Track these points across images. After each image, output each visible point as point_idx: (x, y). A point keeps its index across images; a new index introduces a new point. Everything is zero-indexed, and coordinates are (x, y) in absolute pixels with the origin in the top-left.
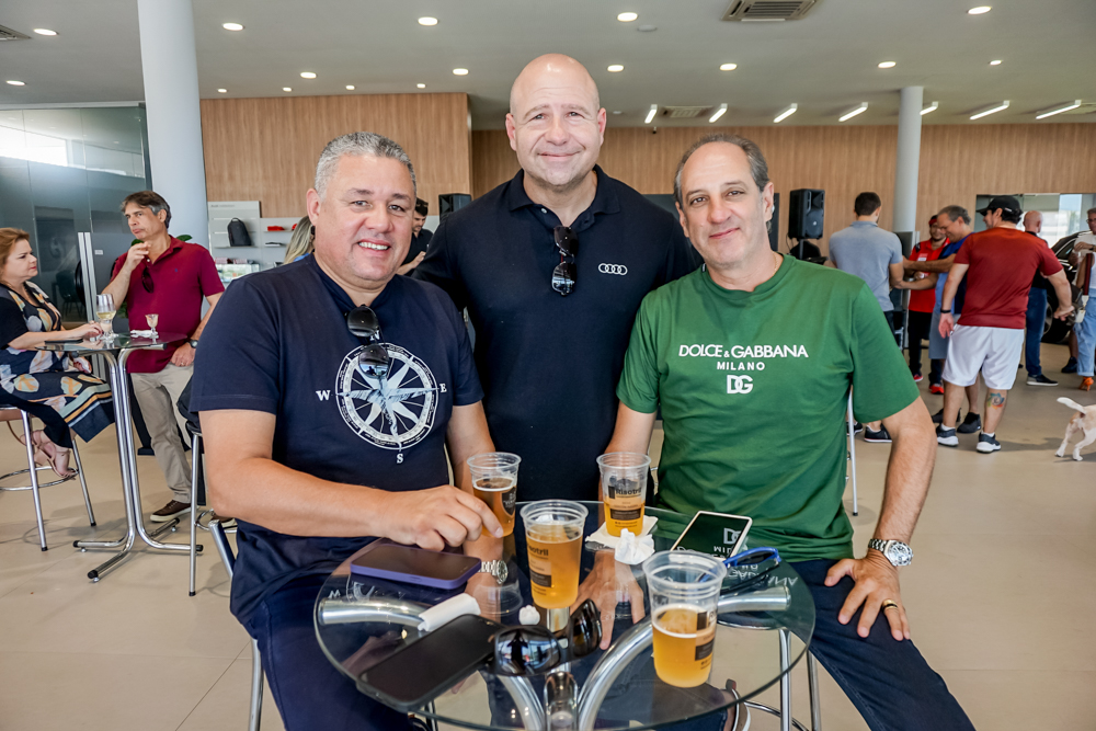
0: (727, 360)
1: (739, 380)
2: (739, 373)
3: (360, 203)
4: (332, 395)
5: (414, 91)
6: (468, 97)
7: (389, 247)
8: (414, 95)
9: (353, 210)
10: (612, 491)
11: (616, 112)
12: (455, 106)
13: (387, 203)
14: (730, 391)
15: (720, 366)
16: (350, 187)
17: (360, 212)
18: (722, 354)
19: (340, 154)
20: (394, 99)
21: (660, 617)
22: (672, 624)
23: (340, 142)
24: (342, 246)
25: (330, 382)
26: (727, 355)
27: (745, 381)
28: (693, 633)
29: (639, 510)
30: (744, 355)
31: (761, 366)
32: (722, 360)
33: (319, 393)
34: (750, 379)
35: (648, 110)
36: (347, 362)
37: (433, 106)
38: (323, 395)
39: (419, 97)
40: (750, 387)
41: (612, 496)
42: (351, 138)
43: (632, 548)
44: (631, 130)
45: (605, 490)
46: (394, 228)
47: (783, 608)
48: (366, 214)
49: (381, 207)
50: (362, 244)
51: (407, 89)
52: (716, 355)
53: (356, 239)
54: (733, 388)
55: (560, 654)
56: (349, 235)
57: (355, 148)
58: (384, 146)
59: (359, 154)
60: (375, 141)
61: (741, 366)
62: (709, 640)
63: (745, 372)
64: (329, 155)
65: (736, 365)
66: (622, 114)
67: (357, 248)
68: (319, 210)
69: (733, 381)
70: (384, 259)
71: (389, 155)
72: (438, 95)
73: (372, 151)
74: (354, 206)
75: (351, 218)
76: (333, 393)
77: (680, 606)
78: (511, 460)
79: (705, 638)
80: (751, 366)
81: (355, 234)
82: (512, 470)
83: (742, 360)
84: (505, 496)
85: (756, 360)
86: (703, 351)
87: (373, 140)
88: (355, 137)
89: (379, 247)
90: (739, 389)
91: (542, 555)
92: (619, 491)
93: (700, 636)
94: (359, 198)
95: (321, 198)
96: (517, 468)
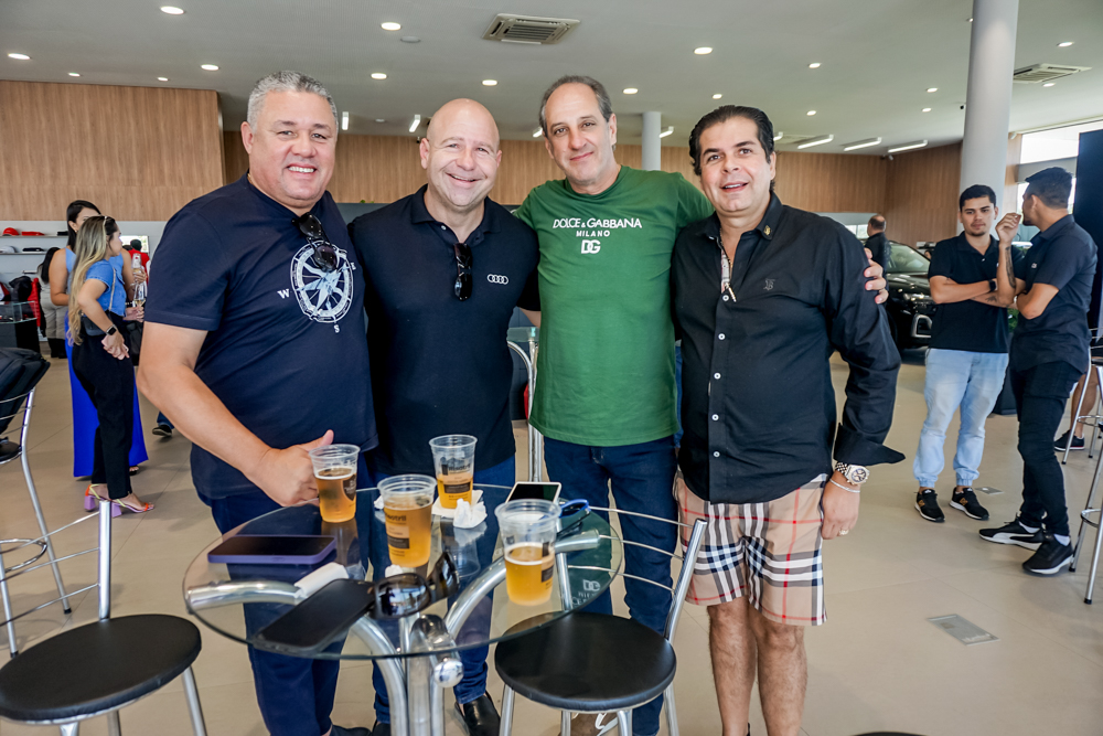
0: (583, 229)
1: (590, 243)
2: (591, 238)
3: (285, 133)
4: (291, 292)
5: (152, 84)
6: (218, 94)
7: (315, 170)
8: (154, 89)
9: (280, 139)
10: (445, 469)
11: (379, 120)
12: (203, 105)
13: (310, 131)
14: (583, 251)
15: (579, 234)
16: (276, 120)
17: (287, 140)
18: (580, 225)
19: (266, 91)
20: (129, 92)
21: (511, 552)
22: (523, 556)
23: (266, 80)
24: (276, 170)
25: (287, 283)
26: (583, 225)
27: (595, 244)
28: (539, 559)
29: (469, 484)
30: (595, 225)
31: (607, 234)
32: (580, 229)
33: (280, 292)
34: (598, 243)
35: (412, 119)
36: (296, 262)
37: (178, 101)
38: (284, 294)
39: (159, 91)
40: (598, 248)
41: (445, 473)
42: (275, 77)
43: (469, 514)
44: (395, 138)
45: (439, 469)
46: (317, 153)
47: (596, 546)
48: (291, 143)
49: (304, 135)
50: (291, 169)
51: (146, 81)
52: (576, 226)
53: (286, 164)
54: (586, 249)
55: (430, 595)
56: (279, 161)
57: (279, 85)
58: (304, 82)
59: (282, 91)
60: (296, 78)
61: (593, 234)
62: (550, 566)
63: (596, 238)
64: (257, 92)
65: (590, 233)
66: (386, 122)
67: (287, 172)
68: (252, 140)
69: (586, 244)
70: (310, 181)
71: (308, 90)
72: (183, 90)
73: (293, 87)
74: (281, 135)
75: (280, 145)
76: (291, 290)
77: (526, 544)
78: (348, 451)
79: (548, 563)
80: (600, 233)
81: (284, 159)
82: (351, 459)
83: (594, 229)
84: (346, 483)
85: (604, 229)
86: (568, 224)
87: (294, 77)
88: (278, 76)
89: (306, 170)
90: (590, 250)
91: (401, 521)
92: (451, 468)
93: (544, 562)
94: (285, 128)
95: (254, 129)
96: (356, 457)
